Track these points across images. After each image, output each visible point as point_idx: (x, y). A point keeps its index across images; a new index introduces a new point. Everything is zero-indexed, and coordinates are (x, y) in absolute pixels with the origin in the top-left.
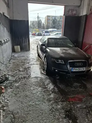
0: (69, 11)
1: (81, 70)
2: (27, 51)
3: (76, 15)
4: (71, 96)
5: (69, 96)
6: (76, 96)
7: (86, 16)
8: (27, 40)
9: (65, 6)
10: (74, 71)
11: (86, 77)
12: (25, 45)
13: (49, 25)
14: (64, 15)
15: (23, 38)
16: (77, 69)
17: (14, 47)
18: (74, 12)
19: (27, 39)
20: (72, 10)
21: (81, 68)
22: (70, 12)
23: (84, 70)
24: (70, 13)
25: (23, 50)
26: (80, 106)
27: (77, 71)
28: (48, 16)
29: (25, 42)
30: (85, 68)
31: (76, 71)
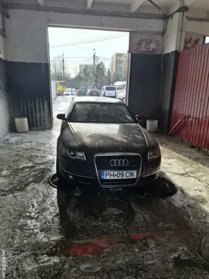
0: (140, 44)
1: (125, 177)
2: (44, 129)
3: (157, 52)
4: (81, 242)
5: (77, 242)
6: (94, 241)
7: (177, 53)
8: (46, 106)
9: (131, 32)
10: (108, 177)
11: (146, 194)
12: (40, 117)
13: (119, 73)
14: (130, 51)
15: (37, 102)
16: (116, 173)
17: (14, 120)
18: (153, 46)
19: (46, 103)
20: (149, 42)
21: (125, 172)
22: (143, 45)
23: (132, 177)
24: (143, 48)
25: (35, 128)
26: (87, 268)
27: (116, 178)
28: (118, 55)
29: (40, 111)
30: (135, 172)
31: (112, 178)
